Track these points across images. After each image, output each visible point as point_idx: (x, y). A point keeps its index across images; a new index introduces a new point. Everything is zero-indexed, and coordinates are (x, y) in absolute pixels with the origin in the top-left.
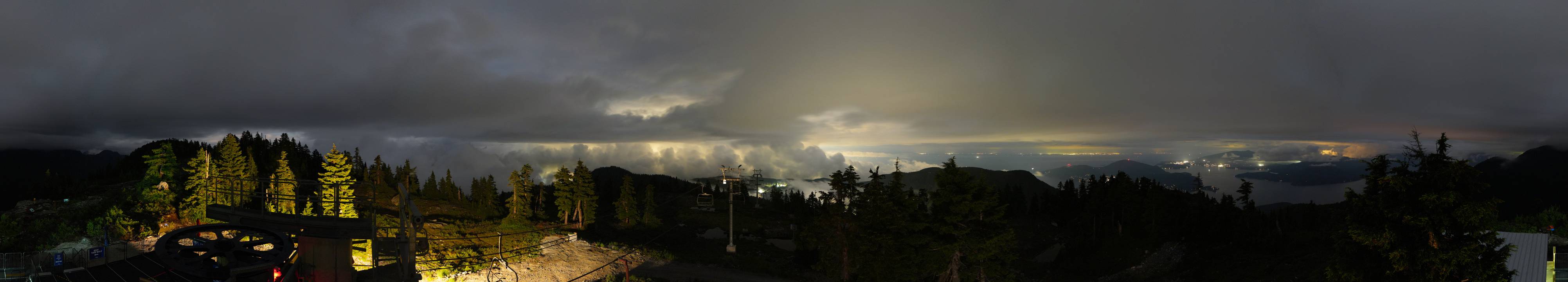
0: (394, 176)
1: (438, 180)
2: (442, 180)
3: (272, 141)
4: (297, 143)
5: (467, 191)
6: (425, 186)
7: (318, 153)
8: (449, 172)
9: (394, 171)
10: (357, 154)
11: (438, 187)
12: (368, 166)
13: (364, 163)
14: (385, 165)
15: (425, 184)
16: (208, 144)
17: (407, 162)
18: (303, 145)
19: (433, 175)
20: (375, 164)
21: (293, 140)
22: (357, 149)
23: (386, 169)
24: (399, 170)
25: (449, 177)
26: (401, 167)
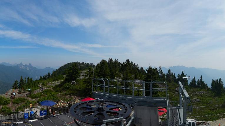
0: (177, 79)
1: (196, 80)
2: (199, 80)
3: (122, 63)
4: (133, 64)
5: (210, 85)
6: (191, 83)
7: (143, 68)
8: (201, 77)
9: (177, 76)
10: (160, 69)
11: (196, 84)
12: (165, 74)
13: (163, 73)
14: (172, 74)
15: (190, 82)
16: (93, 64)
17: (183, 72)
18: (136, 65)
19: (194, 78)
20: (168, 73)
21: (132, 62)
22: (160, 66)
23: (173, 76)
24: (179, 76)
25: (201, 79)
26: (180, 75)
